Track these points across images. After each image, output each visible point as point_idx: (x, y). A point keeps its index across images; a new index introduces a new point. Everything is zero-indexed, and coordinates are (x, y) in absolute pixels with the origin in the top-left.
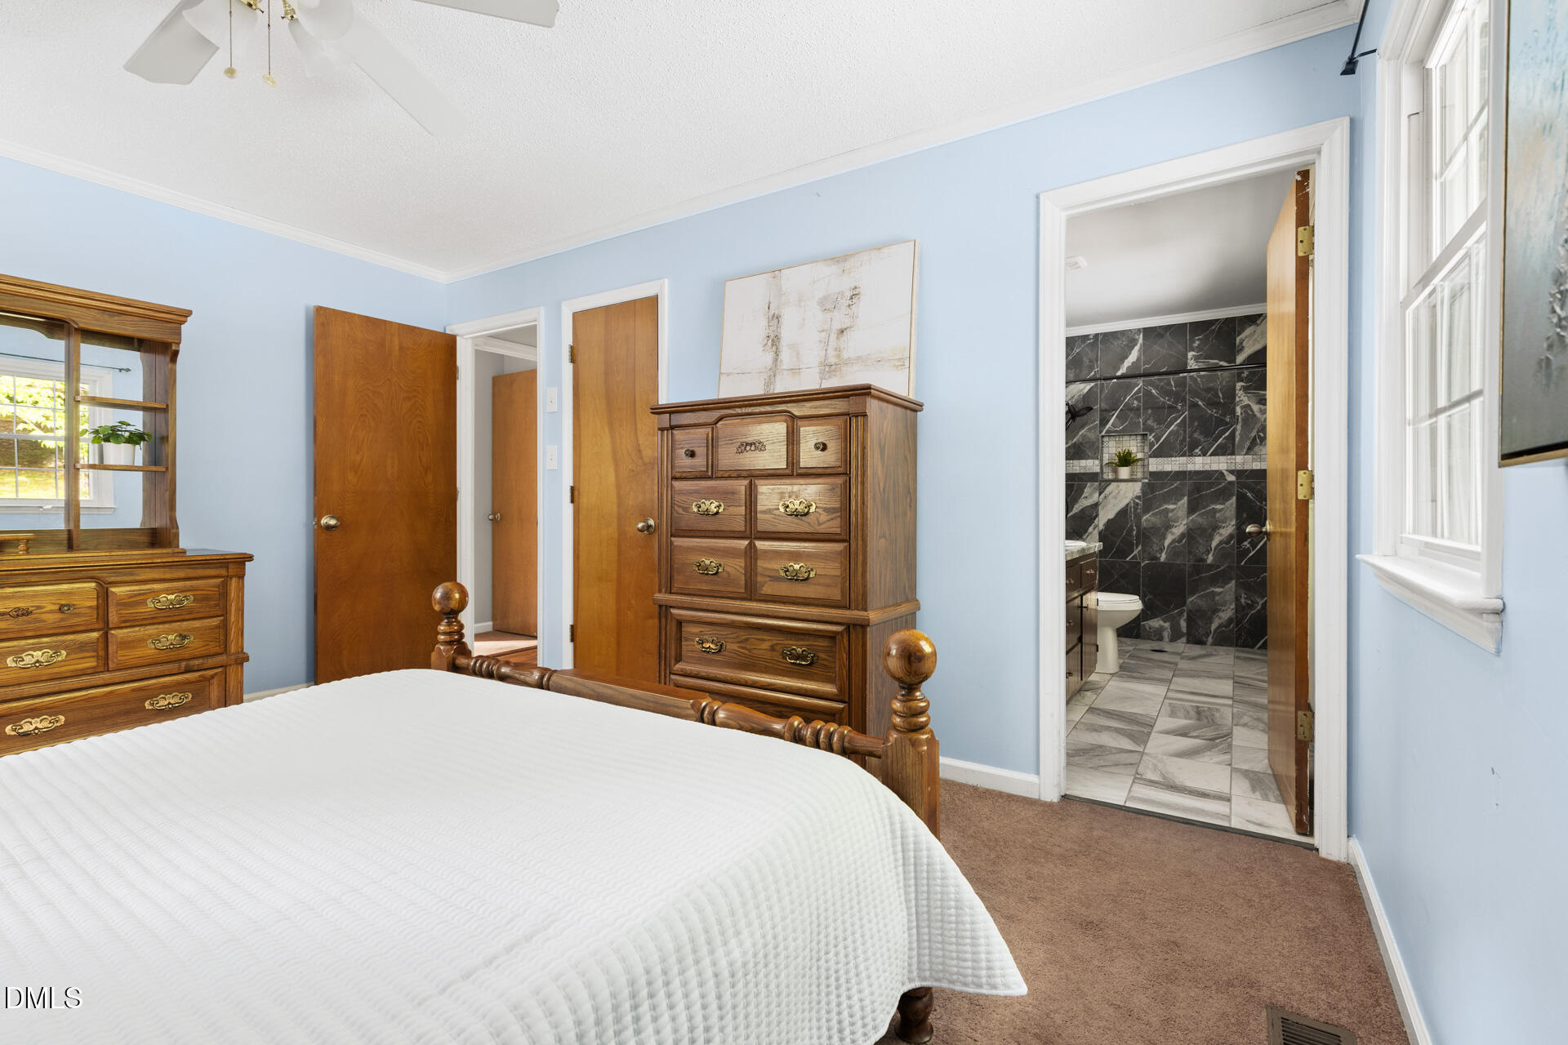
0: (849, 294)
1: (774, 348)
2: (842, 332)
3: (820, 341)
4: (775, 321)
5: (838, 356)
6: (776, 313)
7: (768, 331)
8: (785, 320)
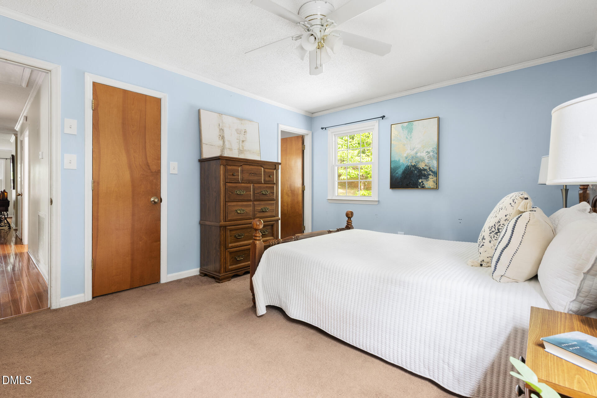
0: (244, 131)
1: (223, 140)
2: (243, 141)
3: (237, 142)
4: (222, 131)
5: (243, 148)
6: (222, 128)
7: (219, 133)
8: (225, 131)
